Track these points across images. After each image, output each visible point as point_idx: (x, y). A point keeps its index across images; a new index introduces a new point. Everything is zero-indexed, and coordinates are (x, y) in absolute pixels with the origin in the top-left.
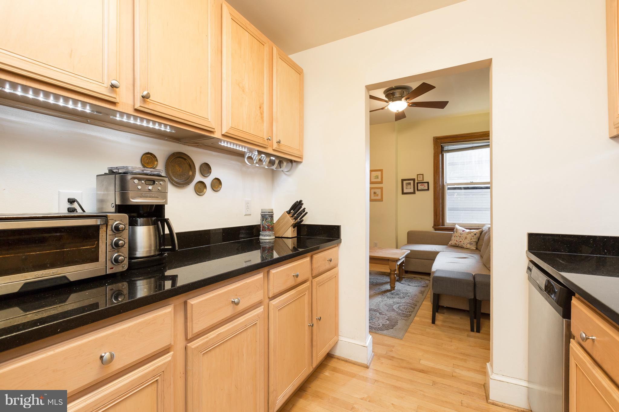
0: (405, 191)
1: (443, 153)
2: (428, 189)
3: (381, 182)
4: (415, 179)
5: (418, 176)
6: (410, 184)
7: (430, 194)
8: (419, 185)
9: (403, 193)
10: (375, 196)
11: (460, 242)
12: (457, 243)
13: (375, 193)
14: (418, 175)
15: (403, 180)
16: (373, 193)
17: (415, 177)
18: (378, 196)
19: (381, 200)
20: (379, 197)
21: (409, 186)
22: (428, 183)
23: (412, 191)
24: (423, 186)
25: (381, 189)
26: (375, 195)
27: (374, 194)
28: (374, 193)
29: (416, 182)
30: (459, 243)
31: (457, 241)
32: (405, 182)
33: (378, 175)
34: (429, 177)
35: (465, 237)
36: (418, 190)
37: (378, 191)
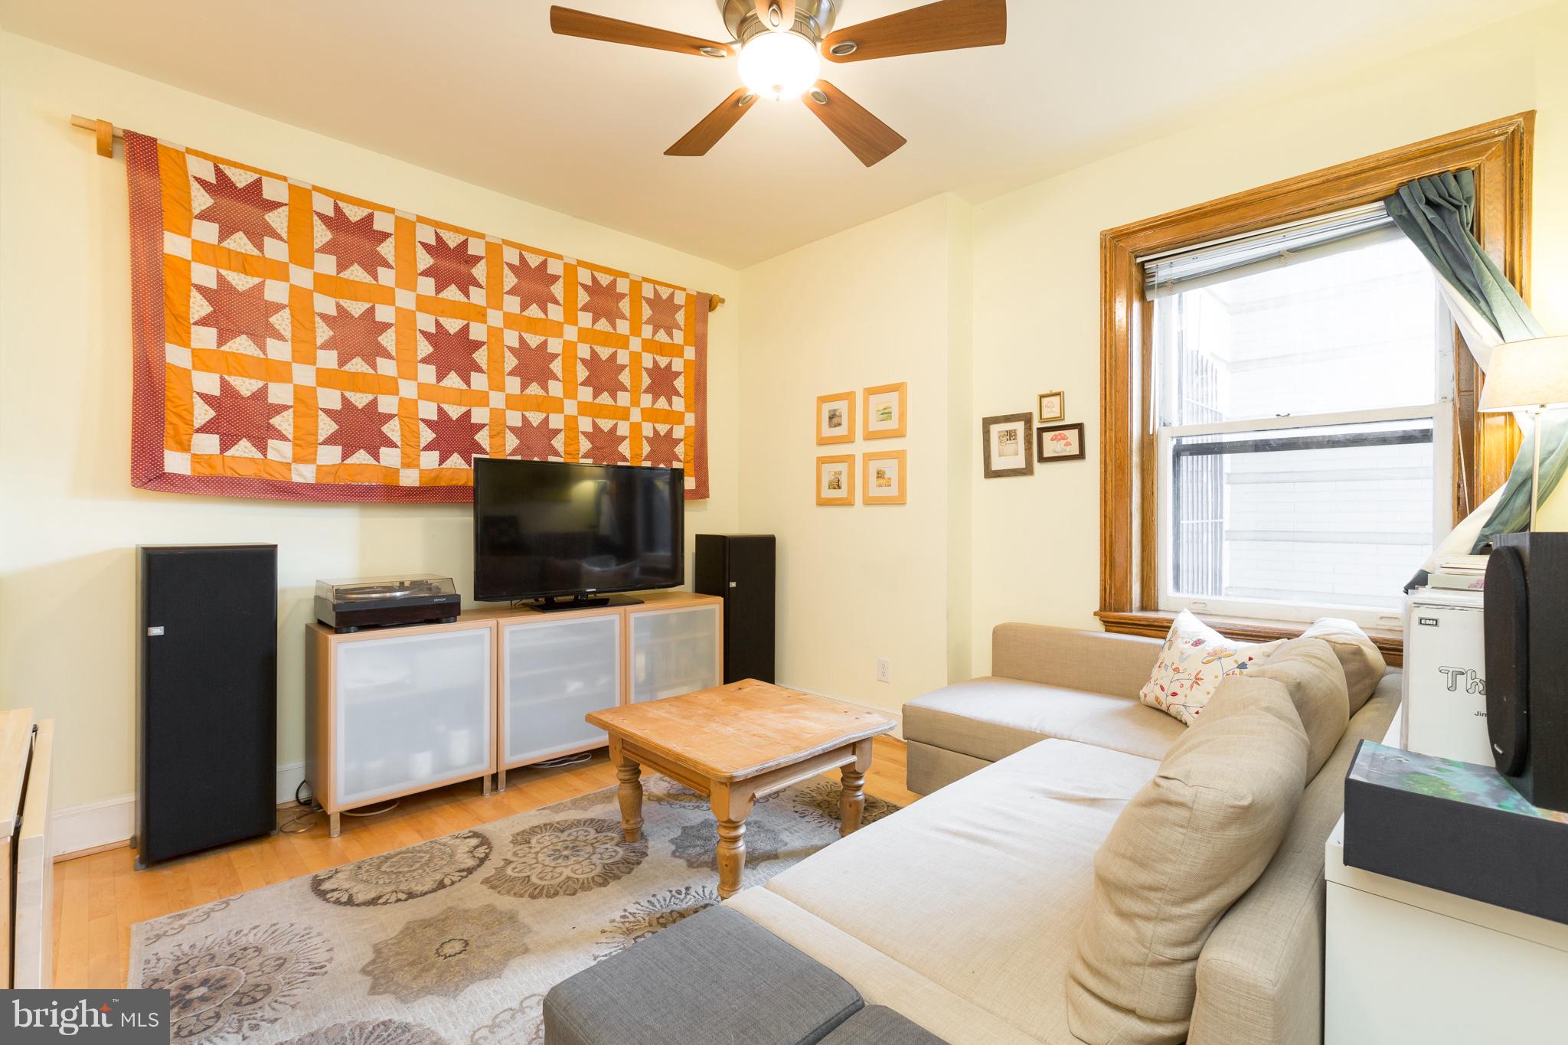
0: (996, 465)
1: (1149, 299)
2: (1081, 456)
3: (899, 434)
4: (1031, 413)
5: (1045, 401)
6: (1011, 435)
7: (1088, 474)
8: (1047, 436)
9: (990, 473)
10: (880, 486)
11: (1174, 694)
12: (1162, 695)
13: (880, 475)
14: (1042, 397)
15: (988, 422)
16: (876, 475)
17: (1030, 406)
18: (890, 486)
19: (900, 500)
20: (893, 491)
21: (1010, 446)
22: (1079, 427)
23: (1020, 462)
24: (1063, 442)
25: (900, 456)
26: (881, 481)
27: (878, 477)
28: (878, 473)
29: (1036, 424)
30: (1171, 699)
31: (1163, 689)
32: (995, 429)
33: (888, 405)
34: (1086, 407)
35: (1193, 677)
36: (1042, 459)
37: (891, 468)
